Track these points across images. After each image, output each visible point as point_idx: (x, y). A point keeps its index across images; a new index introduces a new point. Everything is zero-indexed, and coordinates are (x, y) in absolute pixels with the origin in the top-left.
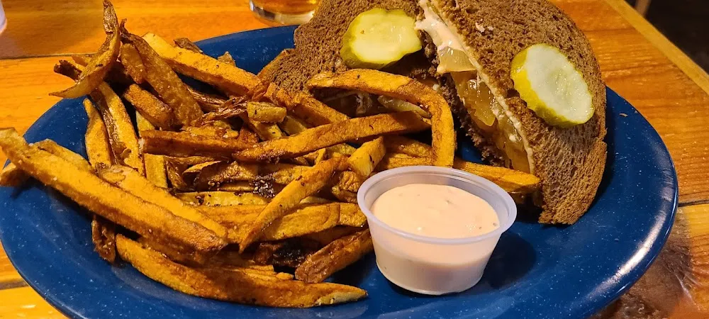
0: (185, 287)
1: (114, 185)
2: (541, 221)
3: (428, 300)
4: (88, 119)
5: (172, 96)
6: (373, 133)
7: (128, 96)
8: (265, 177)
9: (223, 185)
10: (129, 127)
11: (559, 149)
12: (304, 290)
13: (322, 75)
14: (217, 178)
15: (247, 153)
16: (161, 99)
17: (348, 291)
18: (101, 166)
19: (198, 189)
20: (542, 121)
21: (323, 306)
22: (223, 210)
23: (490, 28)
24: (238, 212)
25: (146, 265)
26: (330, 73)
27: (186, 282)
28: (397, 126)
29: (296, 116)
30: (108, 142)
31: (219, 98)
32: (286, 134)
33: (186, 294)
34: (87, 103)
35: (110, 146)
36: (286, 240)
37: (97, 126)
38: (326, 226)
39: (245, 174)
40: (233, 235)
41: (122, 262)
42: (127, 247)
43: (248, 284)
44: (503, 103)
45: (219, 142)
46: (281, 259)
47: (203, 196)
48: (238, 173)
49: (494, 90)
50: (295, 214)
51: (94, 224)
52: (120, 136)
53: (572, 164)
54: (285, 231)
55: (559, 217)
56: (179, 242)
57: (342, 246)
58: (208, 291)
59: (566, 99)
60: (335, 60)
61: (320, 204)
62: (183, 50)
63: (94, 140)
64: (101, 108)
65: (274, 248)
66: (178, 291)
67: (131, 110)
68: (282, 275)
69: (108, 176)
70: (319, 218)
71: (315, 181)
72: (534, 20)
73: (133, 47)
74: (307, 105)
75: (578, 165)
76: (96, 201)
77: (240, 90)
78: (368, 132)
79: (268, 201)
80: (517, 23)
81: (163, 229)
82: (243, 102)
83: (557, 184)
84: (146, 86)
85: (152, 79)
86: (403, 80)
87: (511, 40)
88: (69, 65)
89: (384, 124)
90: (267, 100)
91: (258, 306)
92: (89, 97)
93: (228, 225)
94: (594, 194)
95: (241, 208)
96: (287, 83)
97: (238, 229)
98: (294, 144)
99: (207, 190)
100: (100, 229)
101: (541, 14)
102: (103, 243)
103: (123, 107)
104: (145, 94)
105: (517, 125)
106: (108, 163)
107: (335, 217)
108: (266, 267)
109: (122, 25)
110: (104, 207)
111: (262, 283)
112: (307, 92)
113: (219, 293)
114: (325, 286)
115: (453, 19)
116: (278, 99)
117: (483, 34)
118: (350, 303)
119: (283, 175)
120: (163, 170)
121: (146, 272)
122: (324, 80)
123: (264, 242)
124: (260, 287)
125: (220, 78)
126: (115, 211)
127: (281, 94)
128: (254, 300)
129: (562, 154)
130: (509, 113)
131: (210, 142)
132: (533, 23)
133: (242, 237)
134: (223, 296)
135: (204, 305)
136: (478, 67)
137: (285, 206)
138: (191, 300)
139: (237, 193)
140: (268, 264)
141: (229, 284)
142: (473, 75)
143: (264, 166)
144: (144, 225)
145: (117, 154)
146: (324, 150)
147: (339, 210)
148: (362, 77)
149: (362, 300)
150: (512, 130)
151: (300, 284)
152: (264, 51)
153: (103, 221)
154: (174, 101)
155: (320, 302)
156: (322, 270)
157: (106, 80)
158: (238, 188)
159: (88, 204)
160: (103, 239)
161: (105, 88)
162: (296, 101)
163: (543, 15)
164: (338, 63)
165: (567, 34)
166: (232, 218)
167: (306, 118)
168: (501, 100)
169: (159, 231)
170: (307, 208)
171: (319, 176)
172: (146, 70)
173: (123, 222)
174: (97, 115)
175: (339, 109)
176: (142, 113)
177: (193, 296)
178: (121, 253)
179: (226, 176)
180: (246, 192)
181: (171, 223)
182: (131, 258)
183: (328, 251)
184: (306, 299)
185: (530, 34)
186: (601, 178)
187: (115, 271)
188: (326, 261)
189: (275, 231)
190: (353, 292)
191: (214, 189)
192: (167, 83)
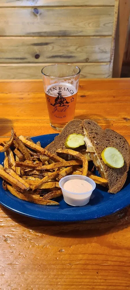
0: (19, 197)
1: (8, 173)
2: (108, 192)
3: (72, 207)
4: (5, 157)
5: (24, 152)
6: (70, 165)
7: (14, 151)
8: (42, 174)
9: (32, 175)
10: (14, 159)
11: (112, 174)
12: (44, 201)
13: (59, 150)
14: (31, 173)
15: (37, 168)
16: (21, 153)
17: (55, 203)
18: (6, 169)
19: (27, 175)
20: (108, 167)
21: (48, 205)
22: (31, 181)
23: (98, 142)
24: (34, 182)
25: (12, 191)
26: (61, 149)
27: (20, 196)
28: (77, 164)
29: (52, 159)
30: (9, 162)
31: (35, 153)
32: (49, 164)
33: (19, 199)
34: (5, 153)
35: (9, 163)
36: (43, 189)
37: (7, 158)
38: (52, 187)
39: (37, 173)
40: (31, 187)
41: (8, 190)
42: (9, 187)
43: (32, 198)
44: (100, 161)
45: (32, 165)
46: (42, 194)
47: (27, 177)
48: (36, 172)
49: (98, 157)
50: (46, 184)
51: (3, 181)
52: (11, 161)
53: (117, 178)
54: (43, 187)
55: (111, 192)
56: (19, 187)
57: (56, 192)
58: (24, 199)
59: (116, 161)
60: (63, 146)
61: (53, 182)
62: (28, 141)
63: (6, 162)
64: (8, 154)
65: (40, 191)
66: (18, 198)
67: (14, 155)
68: (41, 197)
69: (7, 171)
70: (51, 185)
71: (52, 176)
72: (113, 140)
73: (16, 141)
74: (54, 157)
75: (119, 178)
76: (4, 177)
77: (39, 152)
78: (68, 165)
79: (41, 180)
80: (107, 140)
81: (16, 184)
82: (40, 155)
83: (112, 183)
84: (18, 149)
85: (20, 148)
86: (78, 153)
87: (104, 145)
88: (2, 144)
89: (74, 163)
90: (45, 155)
91: (34, 203)
92: (6, 151)
93: (30, 185)
94: (122, 186)
95: (35, 181)
96: (51, 150)
97: (33, 186)
98: (49, 167)
99: (29, 176)
100: (4, 183)
101: (116, 137)
102: (4, 186)
103: (13, 154)
104: (18, 152)
105: (102, 167)
106: (8, 168)
107: (55, 185)
108: (38, 195)
109: (15, 134)
110: (5, 178)
111: (35, 198)
112: (56, 153)
113: (26, 199)
114: (49, 201)
115: (90, 139)
116: (48, 155)
117: (96, 144)
118: (55, 205)
119: (46, 174)
120: (20, 170)
121: (12, 193)
122: (60, 151)
123: (38, 189)
124: (35, 199)
125: (35, 148)
126: (7, 179)
127: (49, 154)
128: (33, 202)
129: (113, 175)
130: (101, 164)
131: (30, 165)
132: (112, 141)
133: (33, 188)
134: (27, 200)
135: (23, 202)
136: (95, 151)
137: (43, 181)
138: (20, 200)
139: (35, 177)
140: (39, 194)
141: (28, 198)
142: (94, 153)
143: (41, 171)
144: (12, 183)
145: (10, 165)
146: (57, 168)
147: (56, 184)
148: (68, 151)
149: (58, 205)
150: (101, 168)
151: (44, 200)
152: (49, 141)
153: (5, 181)
154: (24, 153)
155: (48, 204)
156: (49, 197)
157: (10, 147)
158: (35, 176)
159: (2, 177)
160: (5, 185)
161: (9, 149)
162: (52, 156)
163: (116, 138)
164: (64, 147)
165: (123, 143)
166: (32, 183)
167: (54, 160)
168: (99, 160)
169: (15, 185)
170: (49, 183)
171: (53, 175)
172: (19, 146)
173: (9, 182)
174: (7, 156)
175: (63, 158)
176: (17, 156)
177: (21, 199)
178: (8, 188)
179: (33, 173)
180: (37, 177)
181: (18, 183)
182: (9, 190)
183: (52, 193)
184: (45, 203)
185: (110, 143)
186: (125, 182)
187: (6, 192)
188: (50, 195)
189: (41, 187)
190: (56, 203)
191: (30, 176)
192: (23, 149)
